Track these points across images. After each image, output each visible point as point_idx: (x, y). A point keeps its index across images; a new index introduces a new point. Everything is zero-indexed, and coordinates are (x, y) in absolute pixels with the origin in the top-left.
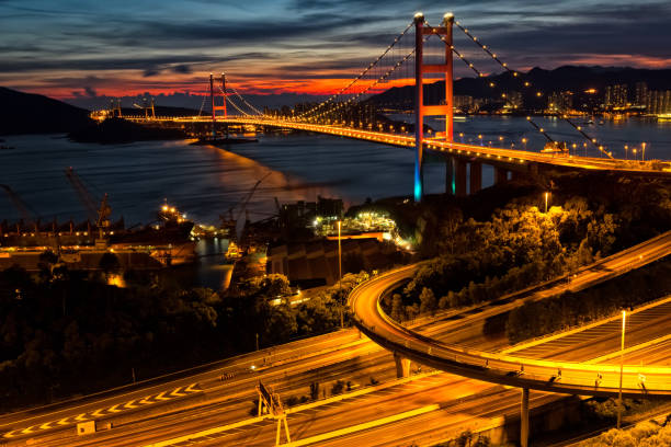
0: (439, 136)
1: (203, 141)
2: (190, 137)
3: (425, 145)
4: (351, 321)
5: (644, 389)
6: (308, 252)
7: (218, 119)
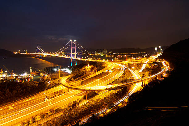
0: (74, 57)
1: (36, 57)
2: (33, 57)
3: (72, 58)
4: (61, 84)
6: (54, 74)
7: (39, 54)
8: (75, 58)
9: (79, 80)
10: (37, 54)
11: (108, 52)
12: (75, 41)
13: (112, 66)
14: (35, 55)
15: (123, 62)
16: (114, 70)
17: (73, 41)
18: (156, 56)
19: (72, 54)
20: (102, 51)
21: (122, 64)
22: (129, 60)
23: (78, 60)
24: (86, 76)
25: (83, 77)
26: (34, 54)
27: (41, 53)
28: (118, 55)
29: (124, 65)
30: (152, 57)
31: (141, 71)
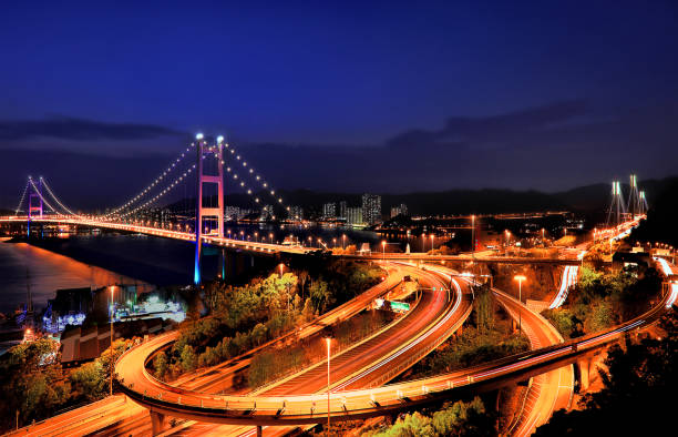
0: (213, 232)
1: (17, 239)
2: (5, 235)
3: (203, 239)
5: (346, 411)
6: (100, 333)
7: (34, 219)
8: (218, 236)
9: (223, 360)
10: (24, 219)
11: (385, 211)
12: (220, 139)
13: (407, 279)
14: (15, 226)
15: (462, 256)
16: (418, 300)
17: (211, 140)
18: (619, 227)
19: (205, 212)
20: (355, 202)
21: (458, 266)
22: (493, 245)
23: (229, 250)
24: (268, 336)
25: (251, 344)
26: (11, 219)
27: (46, 211)
28: (437, 223)
29: (470, 269)
30: (604, 232)
31: (558, 302)
